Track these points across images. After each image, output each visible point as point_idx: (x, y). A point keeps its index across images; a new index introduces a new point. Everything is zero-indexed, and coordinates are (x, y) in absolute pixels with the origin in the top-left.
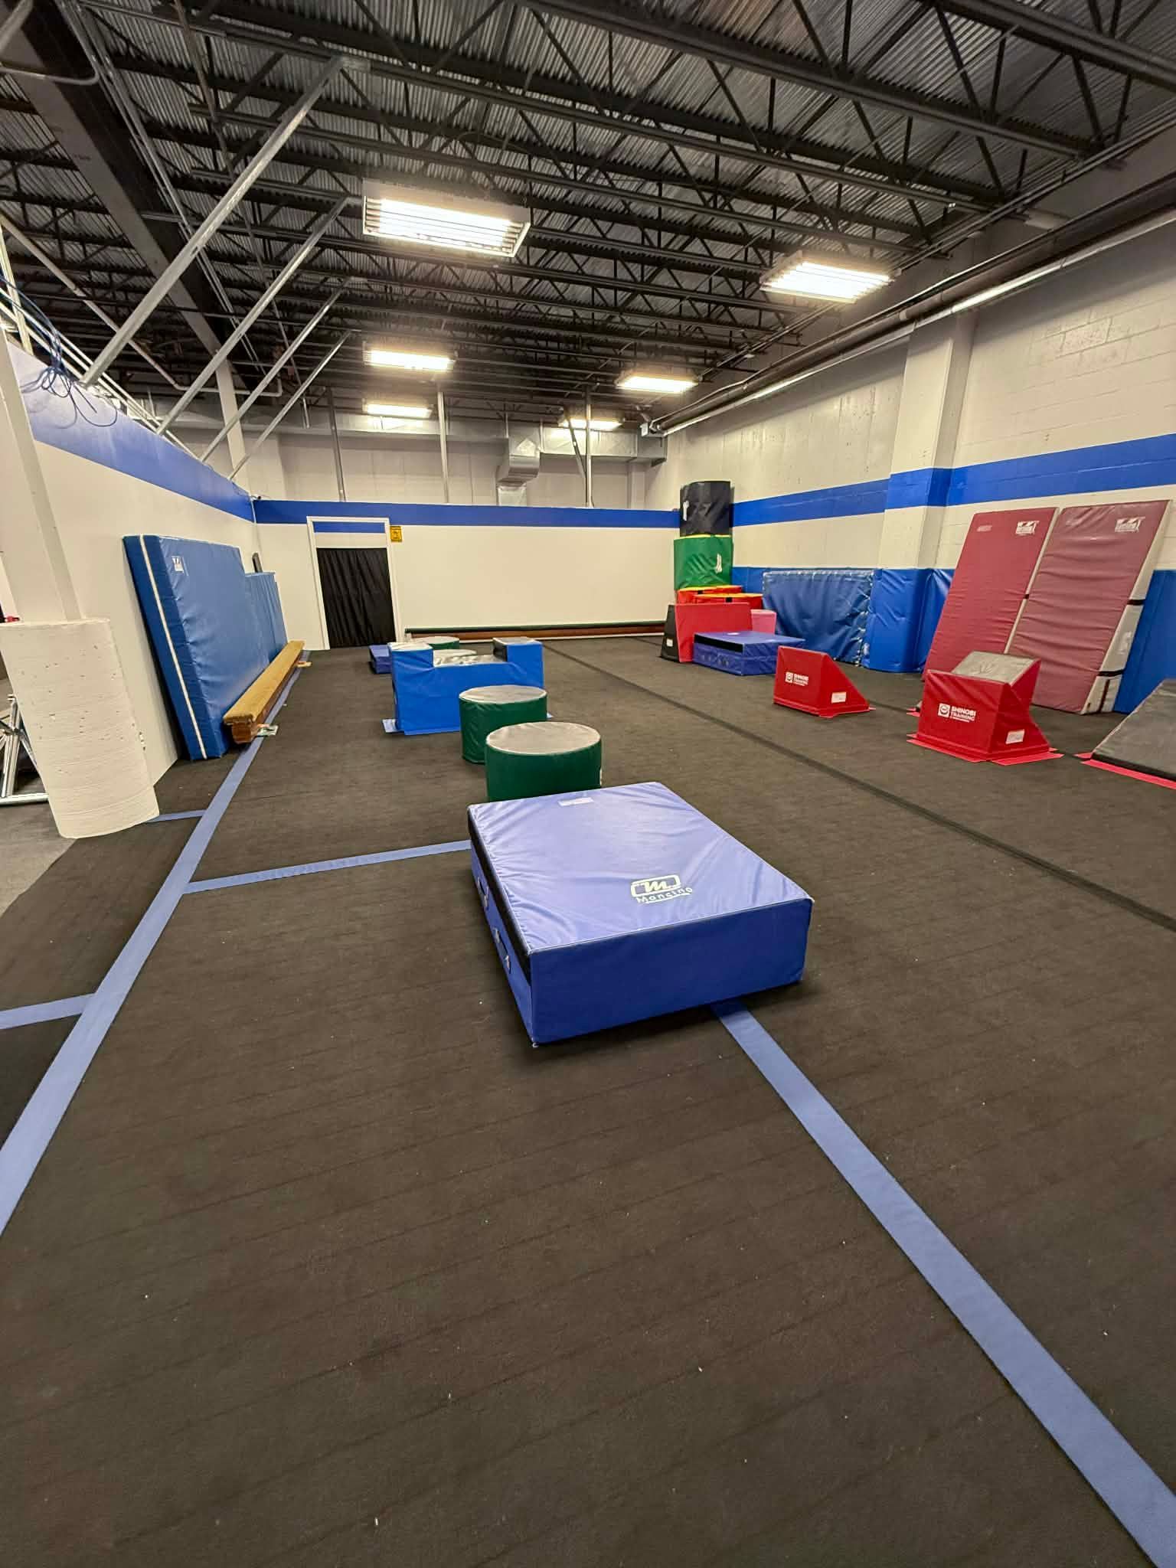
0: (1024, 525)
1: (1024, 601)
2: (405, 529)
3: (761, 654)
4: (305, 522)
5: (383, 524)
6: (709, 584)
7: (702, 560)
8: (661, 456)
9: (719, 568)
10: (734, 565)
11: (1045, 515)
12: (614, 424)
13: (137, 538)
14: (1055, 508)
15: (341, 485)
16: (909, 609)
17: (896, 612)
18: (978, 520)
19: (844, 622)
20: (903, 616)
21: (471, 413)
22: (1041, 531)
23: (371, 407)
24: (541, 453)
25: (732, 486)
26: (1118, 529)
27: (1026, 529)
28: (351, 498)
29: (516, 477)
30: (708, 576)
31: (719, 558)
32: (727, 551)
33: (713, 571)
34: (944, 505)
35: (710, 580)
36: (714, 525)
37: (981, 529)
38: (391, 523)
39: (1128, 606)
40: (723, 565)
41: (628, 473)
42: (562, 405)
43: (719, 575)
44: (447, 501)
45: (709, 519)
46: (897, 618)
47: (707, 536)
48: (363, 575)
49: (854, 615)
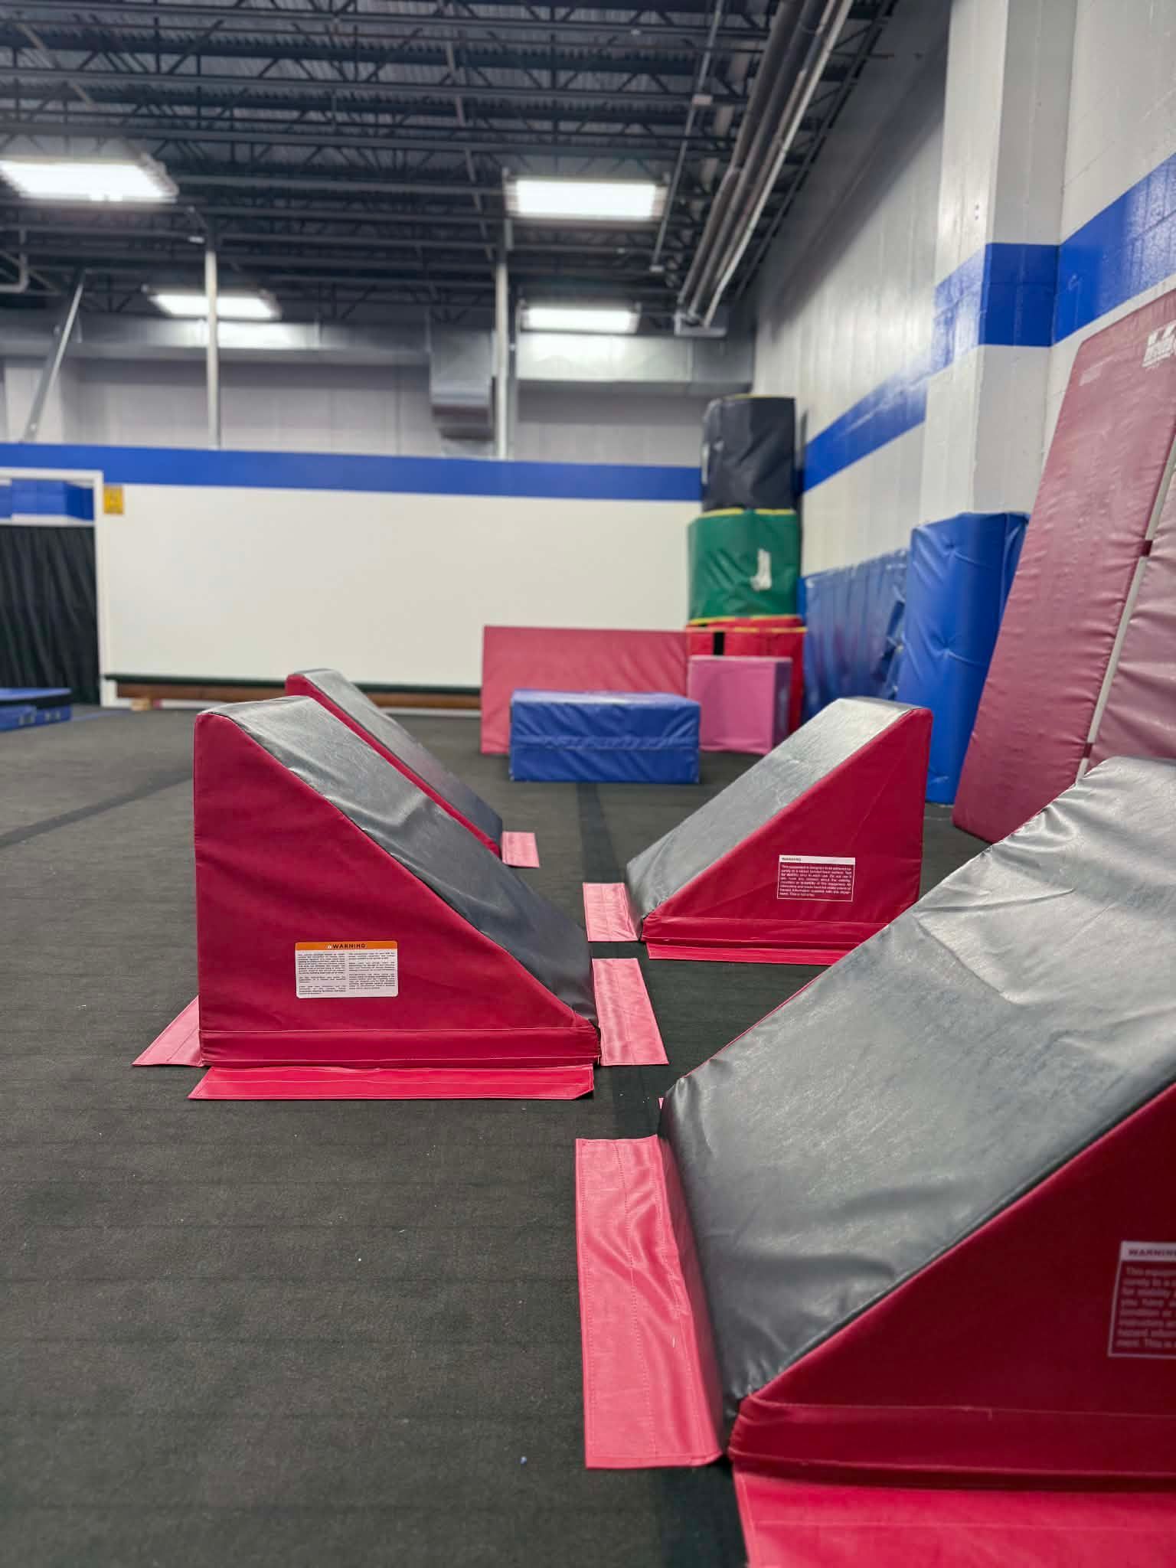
0: (1160, 337)
1: (1142, 560)
2: (133, 494)
6: (741, 611)
7: (724, 563)
9: (763, 580)
10: (804, 572)
17: (935, 639)
20: (946, 645)
29: (461, 424)
30: (736, 596)
31: (764, 559)
32: (789, 546)
33: (748, 586)
34: (1047, 342)
35: (739, 604)
36: (758, 485)
38: (107, 480)
40: (775, 574)
43: (764, 593)
44: (219, 443)
45: (748, 474)
46: (937, 653)
47: (738, 512)
48: (54, 571)
49: (890, 654)
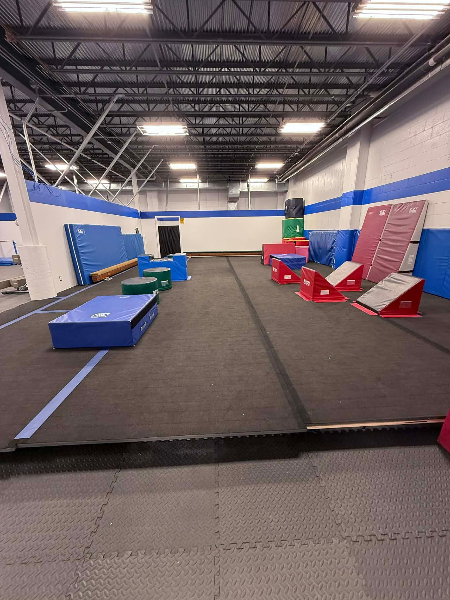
0: (382, 211)
1: (380, 242)
2: (185, 219)
3: (287, 262)
4: (155, 218)
5: (178, 218)
6: (294, 236)
7: (291, 227)
8: (286, 190)
9: (298, 231)
10: (305, 229)
11: (389, 207)
12: (266, 180)
13: (67, 225)
14: (392, 205)
15: (166, 206)
16: (347, 245)
17: (343, 247)
18: (370, 210)
19: (330, 251)
20: (345, 248)
21: (215, 180)
22: (387, 213)
23: (182, 180)
24: (240, 192)
25: (304, 200)
26: (410, 212)
27: (382, 213)
28: (169, 210)
29: (233, 200)
30: (293, 233)
31: (298, 227)
32: (302, 225)
33: (295, 232)
34: (361, 204)
35: (294, 235)
36: (296, 214)
37: (370, 214)
38: (181, 217)
39: (410, 244)
40: (300, 229)
41: (277, 196)
42: (245, 175)
43: (298, 233)
44: (199, 209)
45: (294, 212)
46: (343, 249)
47: (293, 219)
48: (172, 234)
49: (332, 248)
